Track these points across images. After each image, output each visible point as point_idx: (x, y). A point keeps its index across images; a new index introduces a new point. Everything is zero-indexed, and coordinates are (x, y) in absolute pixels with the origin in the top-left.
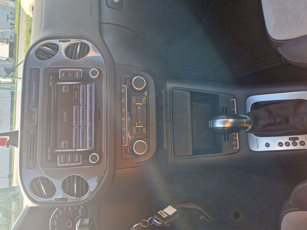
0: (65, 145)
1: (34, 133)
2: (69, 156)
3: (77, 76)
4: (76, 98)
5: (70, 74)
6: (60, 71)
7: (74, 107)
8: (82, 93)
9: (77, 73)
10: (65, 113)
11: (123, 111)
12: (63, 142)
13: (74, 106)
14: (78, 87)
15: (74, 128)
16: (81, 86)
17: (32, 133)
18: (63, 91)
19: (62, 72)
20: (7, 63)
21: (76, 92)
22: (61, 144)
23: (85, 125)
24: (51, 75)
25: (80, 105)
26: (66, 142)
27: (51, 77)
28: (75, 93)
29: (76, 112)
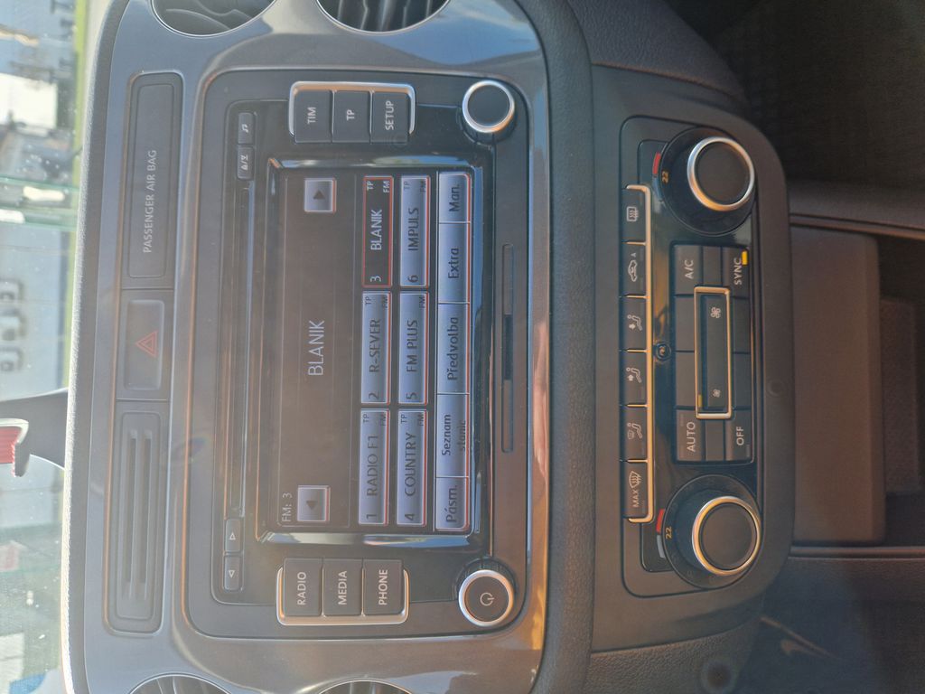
0: (313, 504)
1: (150, 434)
2: (343, 574)
3: (390, 125)
4: (376, 245)
5: (349, 112)
6: (293, 91)
7: (365, 295)
8: (411, 221)
9: (389, 104)
10: (317, 328)
11: (632, 326)
12: (303, 492)
13: (368, 290)
14: (387, 186)
15: (363, 412)
16: (404, 179)
17: (135, 434)
18: (309, 206)
19: (304, 98)
20: (52, 143)
21: (376, 217)
22: (293, 502)
23: (424, 401)
24: (241, 116)
25: (396, 290)
26: (322, 491)
27: (245, 128)
28: (369, 222)
29: (377, 324)
